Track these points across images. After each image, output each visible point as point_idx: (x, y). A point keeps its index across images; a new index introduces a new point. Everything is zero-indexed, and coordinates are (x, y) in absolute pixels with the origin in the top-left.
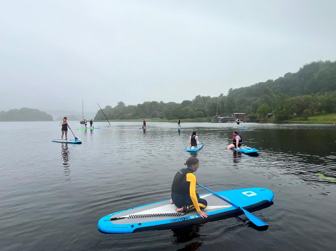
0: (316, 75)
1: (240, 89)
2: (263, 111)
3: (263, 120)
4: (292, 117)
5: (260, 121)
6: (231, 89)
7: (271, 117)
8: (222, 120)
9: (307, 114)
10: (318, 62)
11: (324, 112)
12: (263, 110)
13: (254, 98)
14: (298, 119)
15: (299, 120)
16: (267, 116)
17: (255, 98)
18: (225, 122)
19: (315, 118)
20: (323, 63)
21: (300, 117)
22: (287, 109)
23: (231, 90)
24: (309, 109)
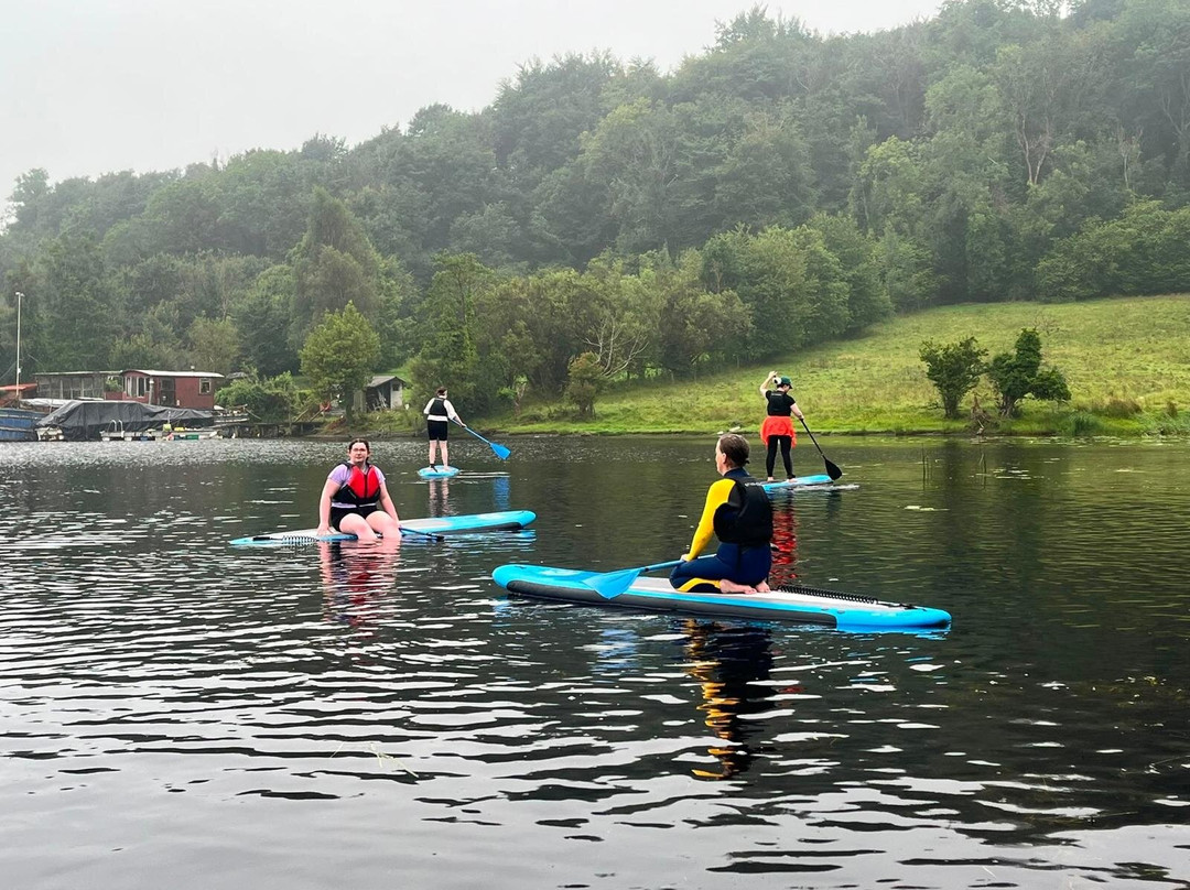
0: (591, 145)
1: (107, 182)
2: (343, 358)
3: (341, 423)
4: (510, 402)
5: (319, 425)
6: (38, 177)
7: (382, 399)
8: (69, 423)
9: (591, 381)
10: (593, 60)
11: (652, 372)
12: (338, 350)
13: (238, 262)
14: (545, 411)
15: (551, 417)
16: (359, 396)
17: (242, 261)
18: (93, 435)
19: (627, 404)
20: (619, 71)
21: (554, 402)
22: (484, 349)
23: (32, 186)
24: (596, 349)
